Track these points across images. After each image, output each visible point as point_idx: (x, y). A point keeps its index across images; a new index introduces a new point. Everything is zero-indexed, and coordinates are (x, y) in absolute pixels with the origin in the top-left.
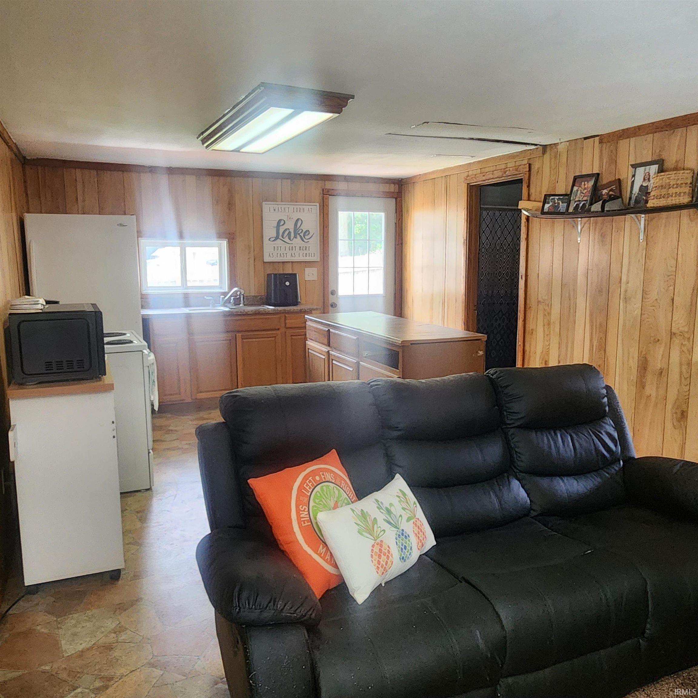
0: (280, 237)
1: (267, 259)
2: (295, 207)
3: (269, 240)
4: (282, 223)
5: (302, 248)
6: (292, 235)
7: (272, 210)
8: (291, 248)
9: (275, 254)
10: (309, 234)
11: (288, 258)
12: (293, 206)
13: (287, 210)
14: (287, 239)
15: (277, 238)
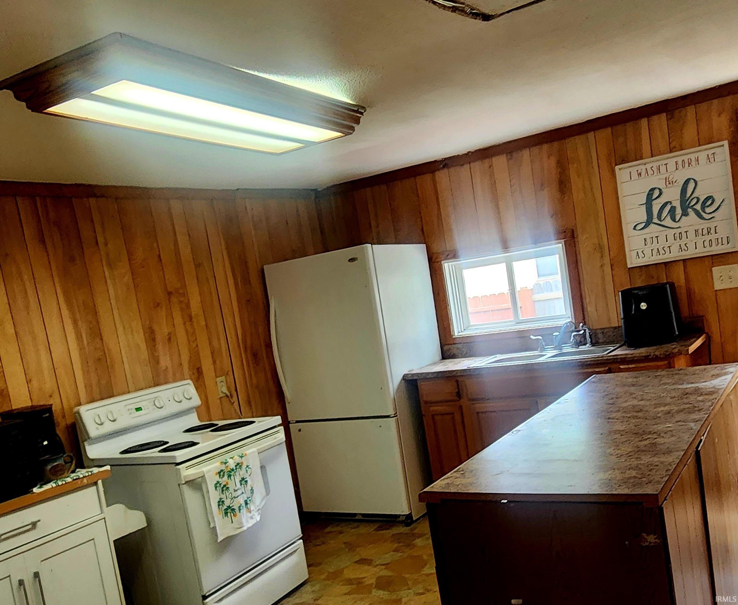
0: (656, 220)
1: (633, 261)
2: (680, 160)
3: (635, 228)
4: (656, 193)
5: (700, 231)
6: (679, 211)
7: (635, 175)
8: (677, 235)
9: (648, 252)
10: (712, 203)
11: (675, 254)
12: (675, 160)
13: (663, 169)
14: (668, 222)
15: (649, 222)
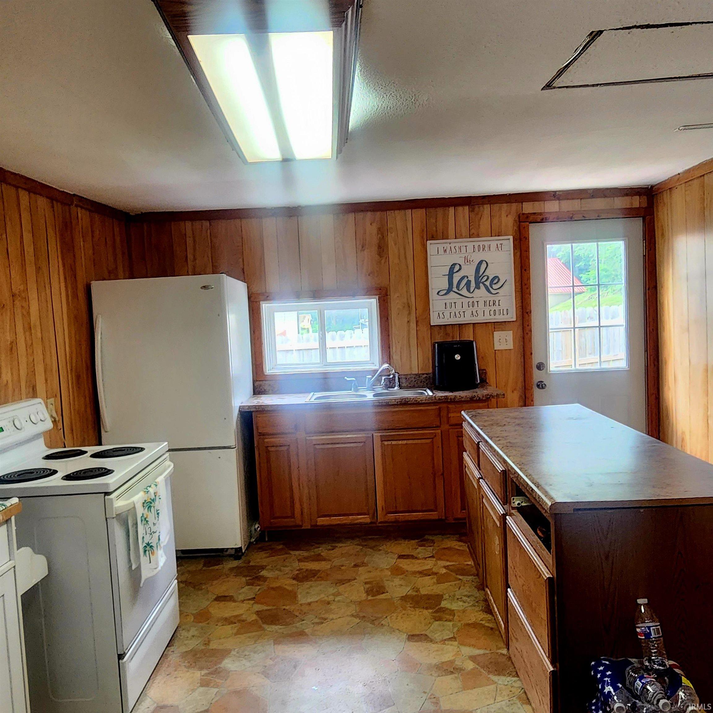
0: (455, 289)
1: (435, 321)
2: (477, 244)
3: (438, 293)
4: (457, 268)
5: (488, 303)
6: (473, 284)
7: (441, 251)
8: (471, 303)
9: (447, 314)
10: (497, 282)
11: (468, 319)
12: (474, 243)
13: (463, 249)
14: (464, 292)
15: (450, 290)
